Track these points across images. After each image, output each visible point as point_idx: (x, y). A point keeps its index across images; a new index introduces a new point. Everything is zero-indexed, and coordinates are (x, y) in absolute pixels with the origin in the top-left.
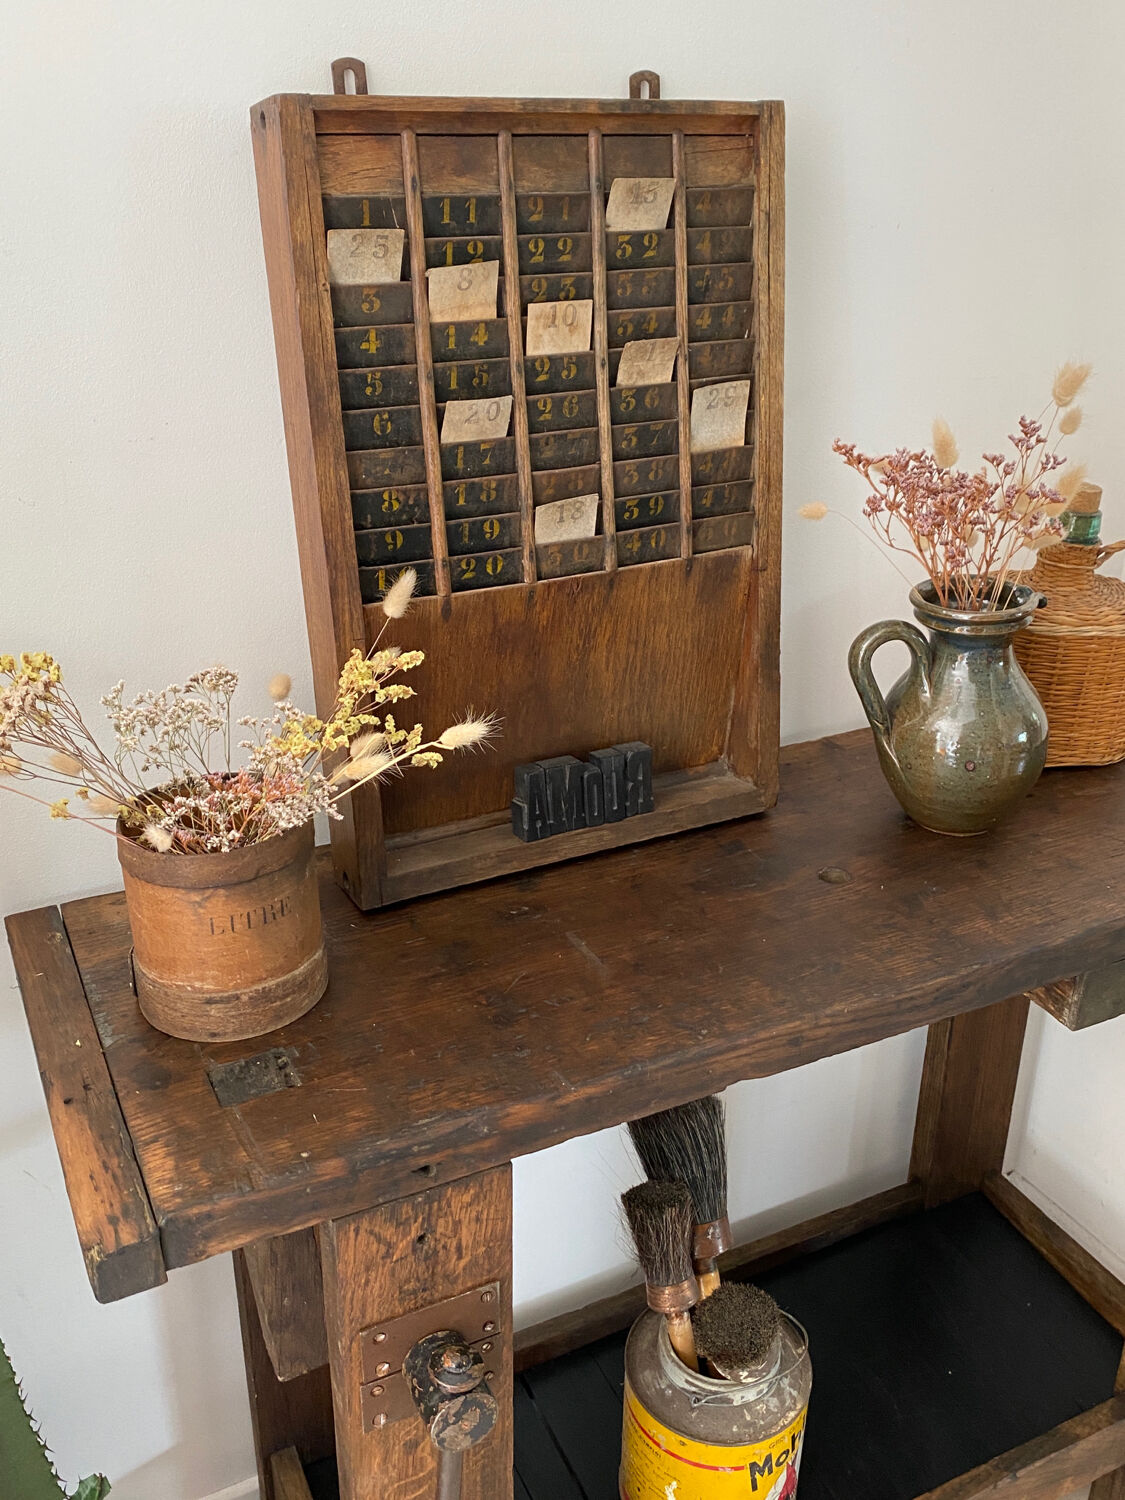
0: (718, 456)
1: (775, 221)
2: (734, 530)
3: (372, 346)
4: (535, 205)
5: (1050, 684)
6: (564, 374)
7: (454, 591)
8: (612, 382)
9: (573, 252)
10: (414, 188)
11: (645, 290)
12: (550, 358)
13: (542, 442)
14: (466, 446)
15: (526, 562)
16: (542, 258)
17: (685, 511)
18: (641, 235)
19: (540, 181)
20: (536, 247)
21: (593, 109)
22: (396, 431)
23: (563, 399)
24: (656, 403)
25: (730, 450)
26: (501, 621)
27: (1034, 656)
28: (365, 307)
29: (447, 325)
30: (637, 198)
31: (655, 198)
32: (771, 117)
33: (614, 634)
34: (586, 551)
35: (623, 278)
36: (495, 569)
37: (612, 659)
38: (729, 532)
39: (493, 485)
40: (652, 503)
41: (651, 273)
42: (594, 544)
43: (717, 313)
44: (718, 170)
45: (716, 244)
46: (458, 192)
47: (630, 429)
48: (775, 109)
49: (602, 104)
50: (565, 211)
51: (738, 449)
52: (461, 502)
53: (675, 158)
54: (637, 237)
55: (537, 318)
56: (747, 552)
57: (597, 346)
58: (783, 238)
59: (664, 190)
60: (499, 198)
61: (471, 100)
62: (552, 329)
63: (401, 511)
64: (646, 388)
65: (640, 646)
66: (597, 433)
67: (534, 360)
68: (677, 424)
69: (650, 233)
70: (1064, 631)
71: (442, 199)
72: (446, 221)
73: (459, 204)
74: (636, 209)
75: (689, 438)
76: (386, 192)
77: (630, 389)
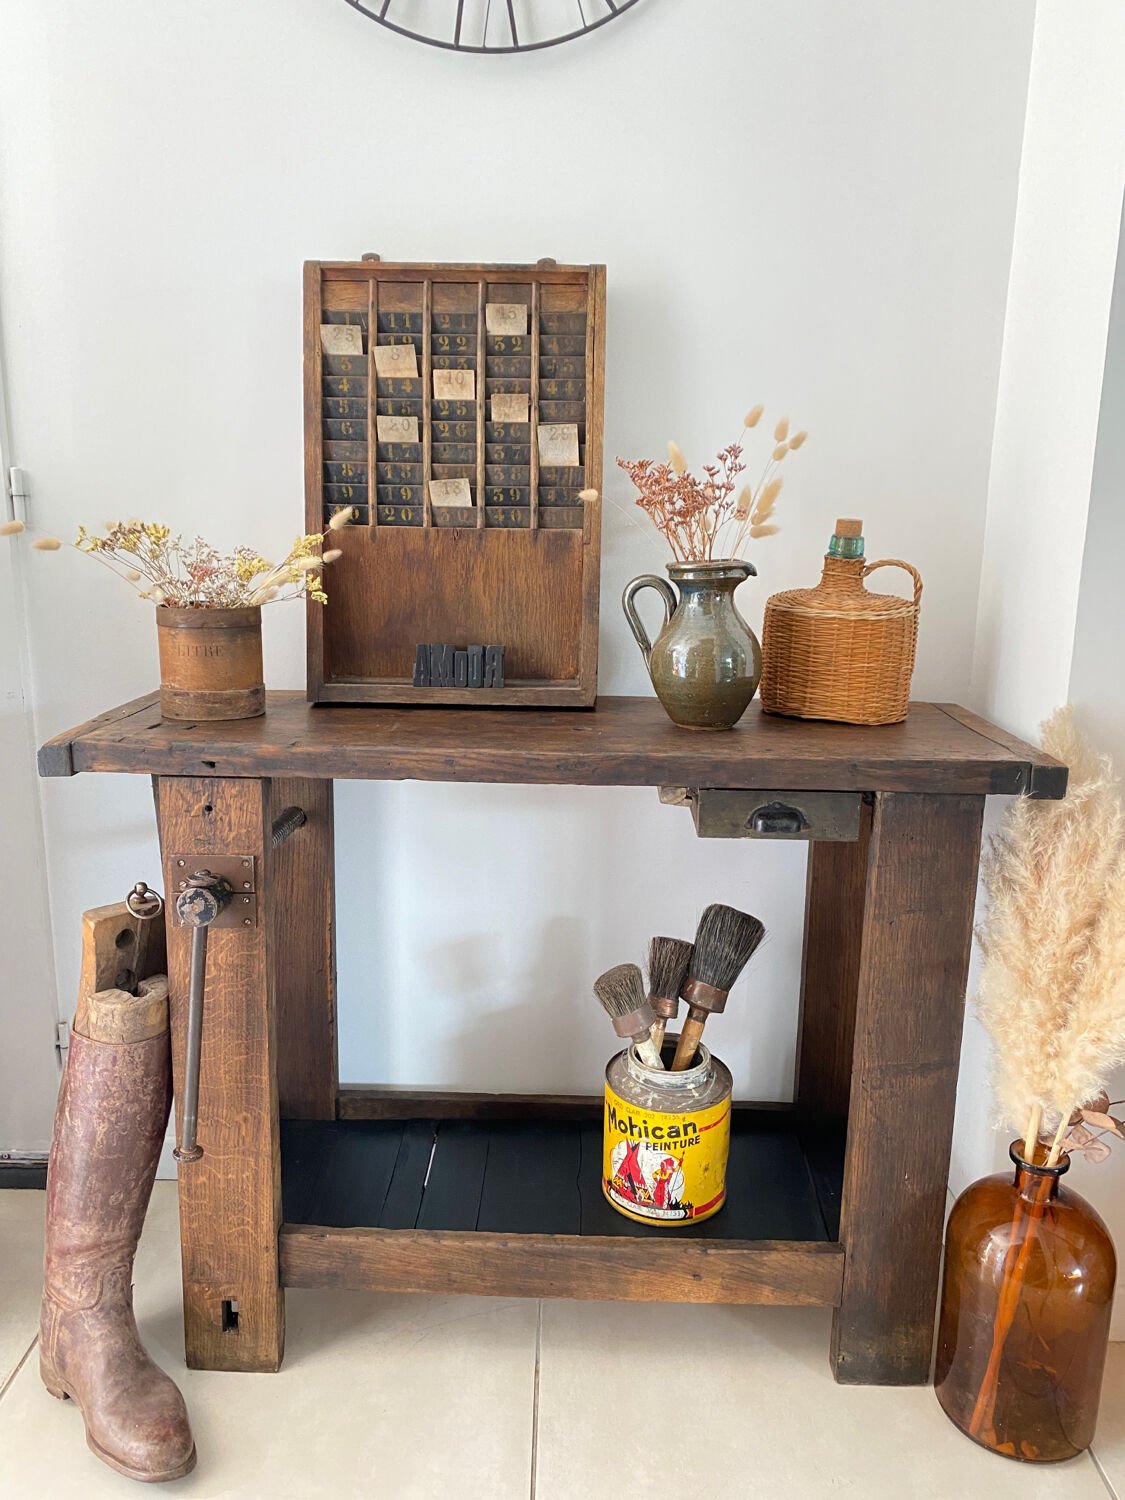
0: (561, 471)
1: (598, 332)
2: (571, 519)
3: (345, 387)
4: (444, 318)
5: (809, 653)
6: (459, 412)
7: (379, 525)
8: (488, 418)
9: (467, 344)
10: (373, 307)
11: (513, 369)
12: (448, 401)
13: (442, 448)
14: (394, 445)
15: (425, 515)
16: (448, 348)
17: (533, 499)
18: (510, 337)
19: (446, 306)
20: (444, 341)
21: (478, 269)
22: (355, 433)
23: (456, 425)
24: (519, 434)
25: (569, 467)
26: (409, 547)
27: (796, 631)
28: (343, 367)
29: (387, 379)
30: (503, 316)
31: (515, 317)
32: (596, 274)
33: (487, 571)
34: (465, 516)
35: (496, 360)
36: (407, 517)
37: (487, 588)
38: (568, 518)
39: (408, 468)
40: (512, 492)
41: (516, 360)
42: (471, 512)
43: (561, 385)
44: (562, 303)
45: (562, 346)
46: (399, 310)
47: (498, 447)
48: (599, 271)
49: (484, 266)
50: (464, 322)
51: (574, 468)
52: (389, 476)
53: (534, 295)
54: (507, 339)
55: (439, 378)
56: (579, 532)
57: (478, 397)
58: (604, 342)
59: (521, 311)
60: (421, 314)
61: (407, 264)
62: (449, 385)
63: (354, 477)
64: (511, 424)
65: (507, 582)
66: (476, 447)
67: (438, 402)
68: (530, 447)
69: (516, 337)
70: (813, 613)
71: (390, 314)
72: (393, 326)
73: (399, 317)
74: (505, 323)
75: (538, 456)
76: (359, 309)
77: (500, 423)
